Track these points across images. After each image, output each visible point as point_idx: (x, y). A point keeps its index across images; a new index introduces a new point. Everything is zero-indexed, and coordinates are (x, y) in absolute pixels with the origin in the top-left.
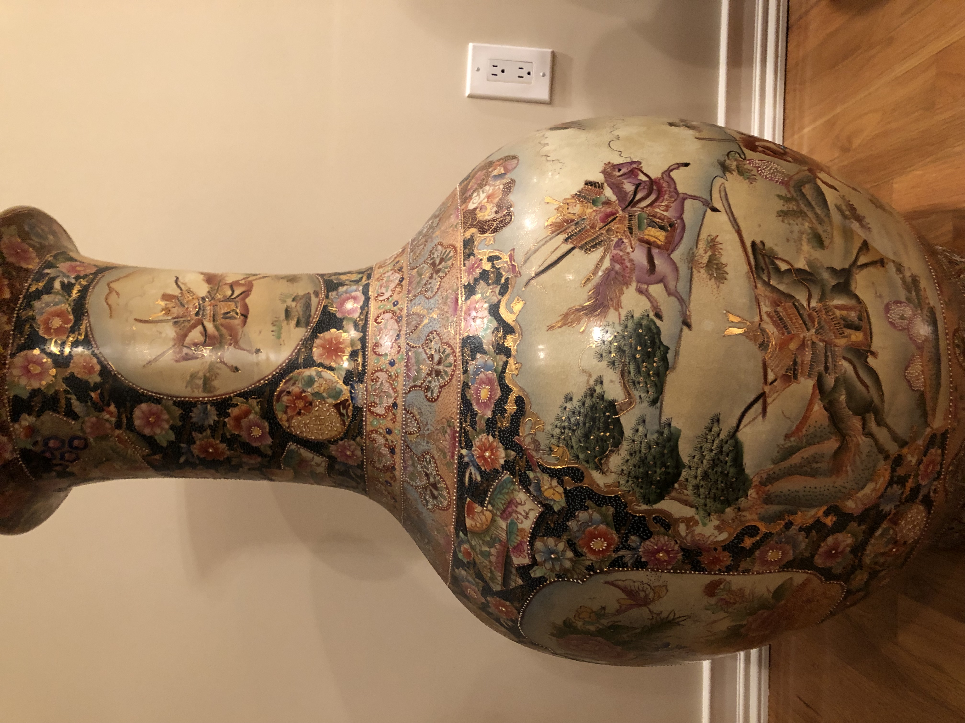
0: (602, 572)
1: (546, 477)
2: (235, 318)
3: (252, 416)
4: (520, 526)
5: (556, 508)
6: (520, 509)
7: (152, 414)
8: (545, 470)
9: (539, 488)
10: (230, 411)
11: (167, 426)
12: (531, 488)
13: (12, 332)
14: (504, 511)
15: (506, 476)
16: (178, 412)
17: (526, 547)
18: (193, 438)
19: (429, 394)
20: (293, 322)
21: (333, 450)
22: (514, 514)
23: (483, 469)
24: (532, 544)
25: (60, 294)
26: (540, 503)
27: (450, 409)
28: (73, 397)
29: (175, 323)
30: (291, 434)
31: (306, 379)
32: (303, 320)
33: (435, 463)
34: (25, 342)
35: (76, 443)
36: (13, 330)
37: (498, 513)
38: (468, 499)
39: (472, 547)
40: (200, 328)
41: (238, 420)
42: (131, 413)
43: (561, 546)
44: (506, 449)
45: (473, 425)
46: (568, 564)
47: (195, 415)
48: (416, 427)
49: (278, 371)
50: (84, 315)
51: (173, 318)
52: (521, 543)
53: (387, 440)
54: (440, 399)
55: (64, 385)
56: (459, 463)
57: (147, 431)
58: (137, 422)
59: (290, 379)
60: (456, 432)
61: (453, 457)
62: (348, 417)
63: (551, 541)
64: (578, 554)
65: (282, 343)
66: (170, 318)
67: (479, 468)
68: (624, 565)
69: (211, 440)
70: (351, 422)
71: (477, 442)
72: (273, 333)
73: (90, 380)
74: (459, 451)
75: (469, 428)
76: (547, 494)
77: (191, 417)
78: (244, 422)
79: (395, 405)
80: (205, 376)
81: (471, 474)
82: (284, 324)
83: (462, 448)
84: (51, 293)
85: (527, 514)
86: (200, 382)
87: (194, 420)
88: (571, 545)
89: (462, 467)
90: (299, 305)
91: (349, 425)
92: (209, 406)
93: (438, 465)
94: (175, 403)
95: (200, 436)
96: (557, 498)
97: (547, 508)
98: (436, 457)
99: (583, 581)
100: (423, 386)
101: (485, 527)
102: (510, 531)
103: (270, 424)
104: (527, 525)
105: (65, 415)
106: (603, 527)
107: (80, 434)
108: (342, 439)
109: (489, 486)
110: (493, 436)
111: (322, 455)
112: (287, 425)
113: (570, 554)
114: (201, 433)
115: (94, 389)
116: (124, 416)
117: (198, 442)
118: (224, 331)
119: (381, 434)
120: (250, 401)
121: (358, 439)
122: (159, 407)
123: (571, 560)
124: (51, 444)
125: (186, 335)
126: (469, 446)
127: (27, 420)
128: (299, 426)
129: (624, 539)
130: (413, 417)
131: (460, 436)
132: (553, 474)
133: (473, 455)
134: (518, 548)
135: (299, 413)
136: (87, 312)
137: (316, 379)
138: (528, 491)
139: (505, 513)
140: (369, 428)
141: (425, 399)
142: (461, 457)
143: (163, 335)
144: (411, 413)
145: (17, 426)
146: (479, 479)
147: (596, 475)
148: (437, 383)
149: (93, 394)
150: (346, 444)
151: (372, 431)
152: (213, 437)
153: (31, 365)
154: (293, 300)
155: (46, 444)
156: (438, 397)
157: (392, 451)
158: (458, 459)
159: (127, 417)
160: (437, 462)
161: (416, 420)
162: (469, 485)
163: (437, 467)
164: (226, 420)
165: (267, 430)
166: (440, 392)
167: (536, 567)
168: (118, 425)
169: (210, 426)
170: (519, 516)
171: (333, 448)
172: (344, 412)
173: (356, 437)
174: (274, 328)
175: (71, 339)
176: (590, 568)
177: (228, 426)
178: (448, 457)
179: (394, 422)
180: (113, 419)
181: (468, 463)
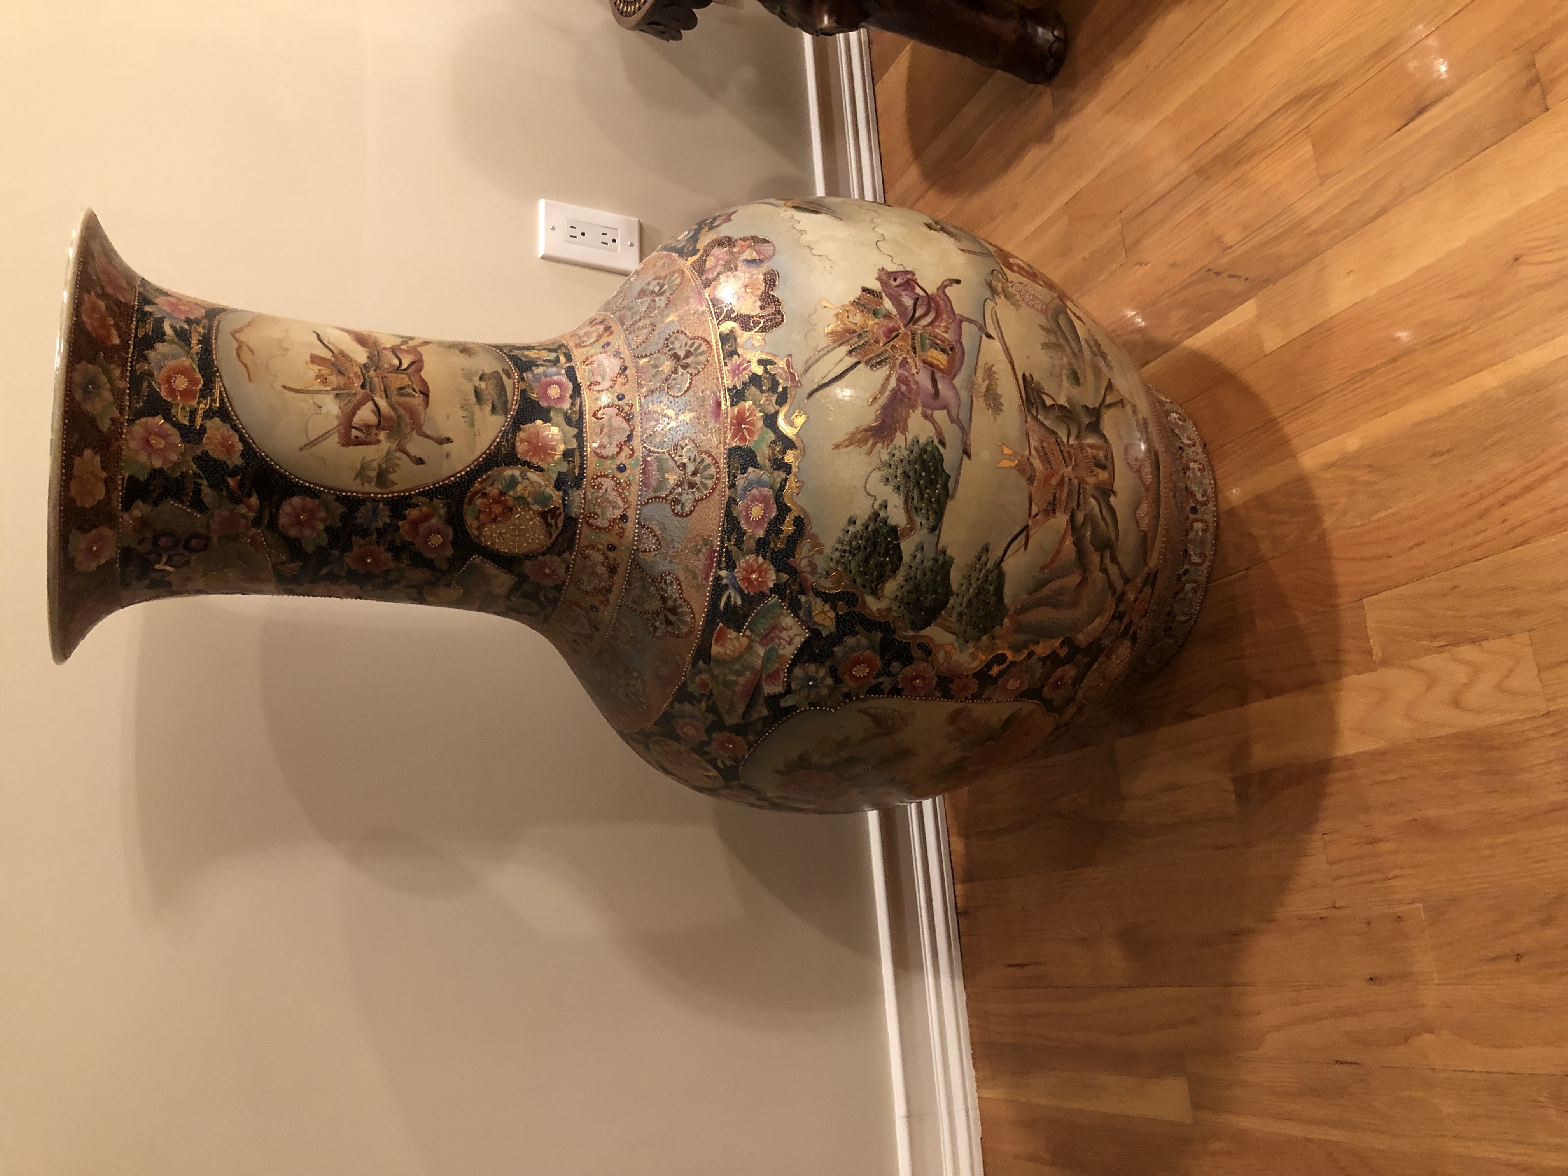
0: (858, 698)
1: (819, 601)
2: (414, 396)
3: (434, 521)
4: (781, 652)
5: (824, 634)
6: (785, 635)
7: (304, 510)
8: (818, 594)
9: (809, 613)
10: (407, 512)
11: (321, 526)
12: (801, 613)
13: (128, 391)
14: (765, 637)
15: (774, 599)
16: (340, 509)
17: (784, 675)
18: (351, 544)
19: (679, 508)
20: (488, 408)
21: (528, 567)
22: (776, 640)
23: (746, 592)
24: (790, 670)
25: (176, 343)
26: (808, 628)
27: (708, 527)
28: (205, 482)
29: (337, 395)
30: (479, 545)
31: (507, 479)
32: (499, 407)
33: (679, 584)
34: (144, 406)
35: (194, 543)
36: (129, 388)
37: (758, 639)
38: (721, 624)
39: (714, 677)
40: (370, 404)
41: (415, 524)
42: (278, 510)
43: (822, 672)
44: (778, 571)
45: (739, 544)
46: (825, 691)
47: (361, 516)
48: (653, 544)
49: (472, 466)
50: (215, 375)
51: (334, 389)
52: (777, 671)
53: (607, 558)
54: (694, 514)
55: (194, 467)
56: (714, 585)
57: (293, 533)
58: (283, 520)
59: (489, 477)
60: (715, 551)
61: (707, 578)
62: (557, 527)
63: (812, 668)
64: (838, 680)
65: (477, 434)
66: (328, 388)
67: (740, 591)
68: (881, 692)
69: (374, 547)
70: (559, 535)
71: (742, 563)
72: (464, 420)
73: (228, 462)
74: (716, 572)
75: (734, 549)
76: (818, 619)
77: (356, 518)
78: (423, 528)
79: (624, 517)
80: (379, 466)
81: (729, 597)
82: (477, 408)
83: (721, 569)
84: (164, 341)
85: (792, 639)
86: (373, 474)
87: (359, 521)
88: (833, 672)
89: (718, 589)
90: (490, 387)
91: (557, 538)
92: (381, 505)
93: (684, 587)
94: (338, 499)
95: (362, 541)
96: (828, 623)
97: (815, 633)
98: (682, 578)
99: (836, 709)
100: (670, 498)
101: (737, 654)
102: (767, 658)
103: (455, 530)
104: (789, 651)
105: (189, 506)
106: (868, 653)
107: (203, 531)
108: (543, 554)
109: (751, 610)
110: (764, 557)
111: (512, 572)
112: (476, 534)
113: (829, 681)
114: (364, 539)
115: (233, 473)
116: (267, 511)
117: (356, 549)
118: (402, 412)
119: (599, 550)
120: (435, 501)
121: (566, 555)
122: (317, 501)
123: (829, 687)
124: (163, 541)
125: (353, 413)
126: (731, 566)
127: (139, 510)
128: (491, 536)
129: (887, 664)
130: (651, 532)
131: (720, 556)
132: (826, 598)
133: (735, 577)
134: (773, 677)
135: (494, 521)
136: (218, 371)
137: (520, 479)
138: (796, 615)
139: (765, 639)
140: (584, 542)
141: (671, 513)
142: (718, 578)
143: (324, 410)
144: (647, 529)
145: (126, 517)
146: (739, 602)
147: (870, 600)
148: (690, 496)
149: (230, 480)
150: (548, 560)
151: (587, 547)
152: (378, 543)
153: (153, 437)
154: (481, 379)
155: (155, 542)
156: (691, 512)
157: (613, 570)
158: (713, 581)
159: (271, 512)
160: (682, 584)
161: (655, 536)
162: (726, 608)
163: (681, 589)
164: (400, 523)
165: (451, 538)
166: (694, 507)
167: (789, 696)
168: (257, 523)
169: (378, 529)
170: (783, 642)
171: (528, 563)
172: (553, 522)
173: (564, 552)
174: (465, 413)
175: (202, 406)
176: (847, 696)
177: (401, 531)
178: (700, 579)
179: (621, 537)
180: (252, 515)
181: (726, 586)
